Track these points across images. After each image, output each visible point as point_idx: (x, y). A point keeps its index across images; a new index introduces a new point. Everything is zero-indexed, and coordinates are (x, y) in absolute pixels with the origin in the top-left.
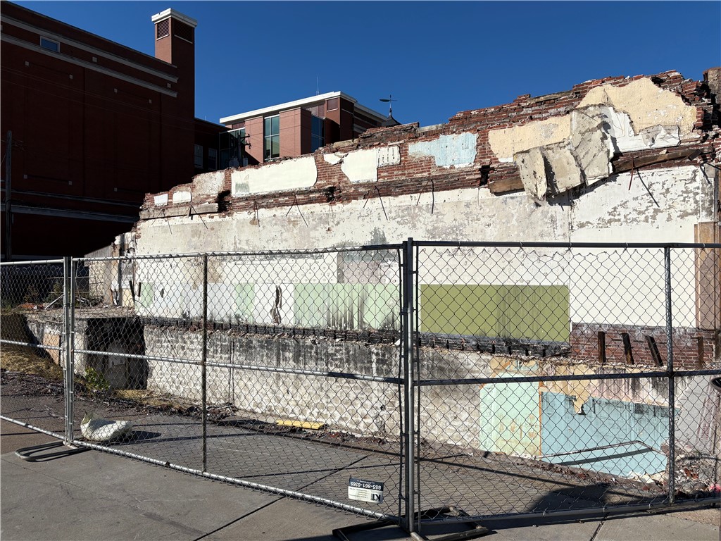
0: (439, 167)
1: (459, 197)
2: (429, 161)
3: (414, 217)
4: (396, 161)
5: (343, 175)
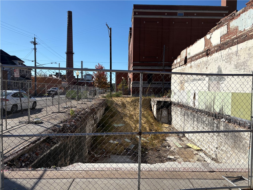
0: (240, 31)
1: (246, 46)
2: (236, 29)
3: (231, 58)
4: (226, 32)
5: (211, 43)
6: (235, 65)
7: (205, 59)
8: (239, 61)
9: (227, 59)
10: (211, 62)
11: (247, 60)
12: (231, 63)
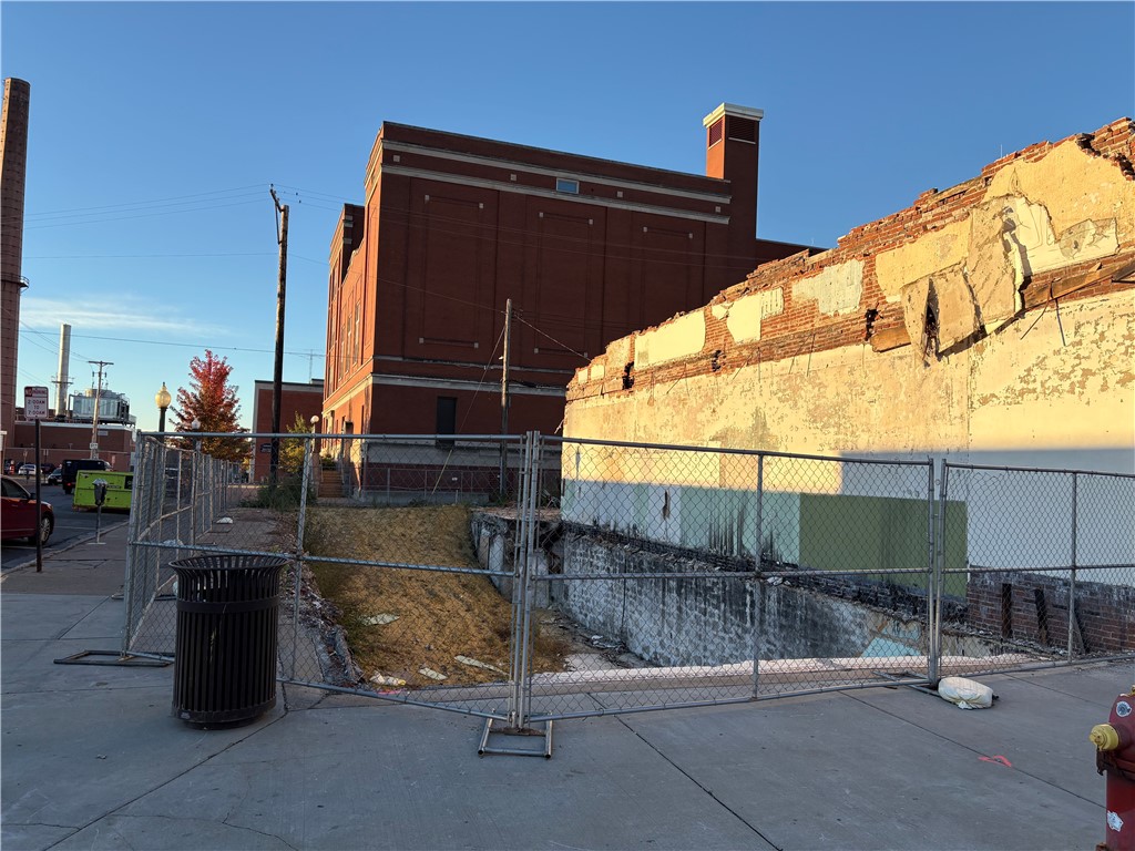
0: (822, 315)
1: (842, 359)
2: (812, 306)
3: (796, 390)
4: (779, 310)
5: (728, 334)
6: (809, 411)
7: (705, 380)
8: (823, 401)
9: (785, 390)
10: (727, 392)
11: (845, 402)
12: (796, 404)
